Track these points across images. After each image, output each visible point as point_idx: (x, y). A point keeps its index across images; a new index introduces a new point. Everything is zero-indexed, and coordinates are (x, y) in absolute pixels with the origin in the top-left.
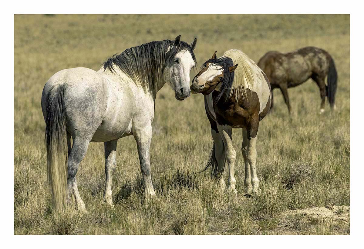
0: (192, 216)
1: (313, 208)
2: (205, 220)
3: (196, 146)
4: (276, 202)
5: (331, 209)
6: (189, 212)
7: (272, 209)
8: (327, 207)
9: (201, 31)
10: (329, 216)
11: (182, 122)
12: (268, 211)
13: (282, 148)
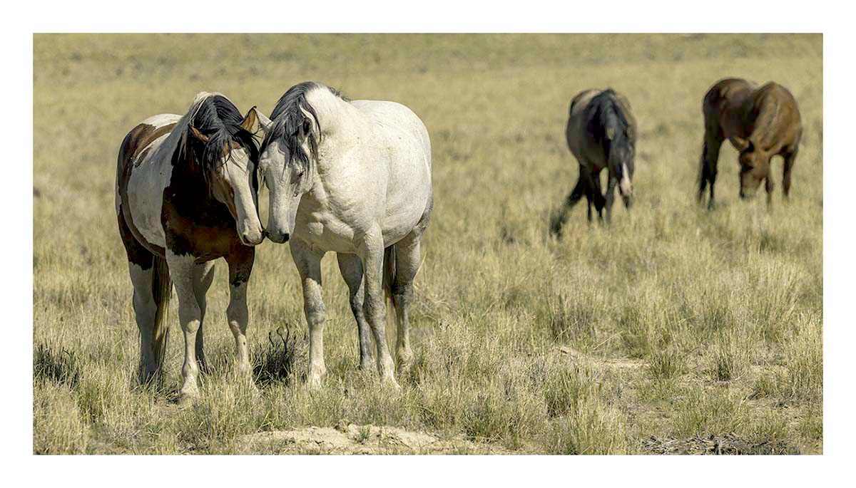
0: (60, 440)
1: (309, 429)
2: (85, 448)
3: (91, 295)
4: (233, 414)
5: (345, 431)
6: (53, 431)
7: (224, 429)
8: (336, 428)
9: (132, 58)
10: (340, 446)
11: (68, 246)
12: (216, 432)
13: (264, 303)
